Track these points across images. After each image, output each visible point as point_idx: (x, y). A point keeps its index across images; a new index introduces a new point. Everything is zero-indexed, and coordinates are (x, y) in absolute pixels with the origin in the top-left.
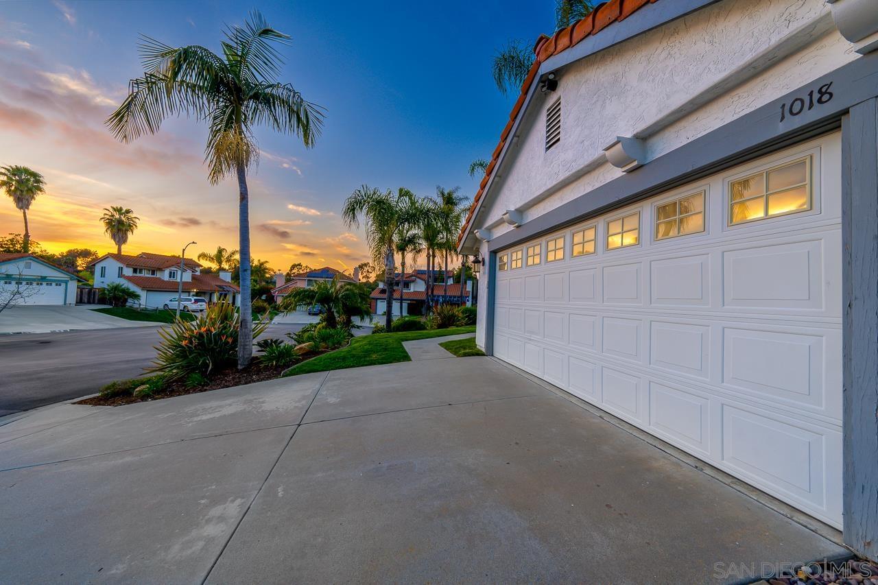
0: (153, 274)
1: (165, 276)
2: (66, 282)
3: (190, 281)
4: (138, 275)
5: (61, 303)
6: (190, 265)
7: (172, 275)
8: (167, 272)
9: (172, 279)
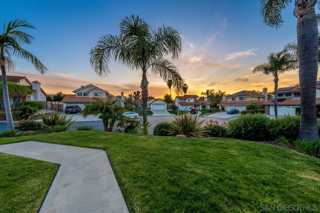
0: (185, 101)
1: (187, 101)
2: (165, 104)
3: (194, 102)
4: (181, 101)
5: (165, 109)
6: (195, 97)
7: (189, 100)
8: (187, 100)
9: (189, 102)
